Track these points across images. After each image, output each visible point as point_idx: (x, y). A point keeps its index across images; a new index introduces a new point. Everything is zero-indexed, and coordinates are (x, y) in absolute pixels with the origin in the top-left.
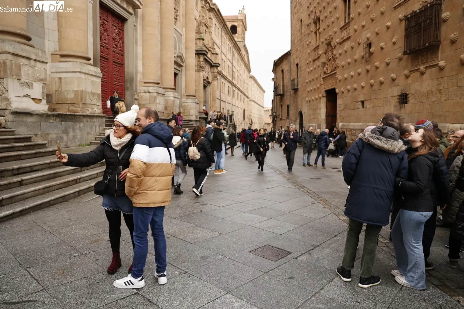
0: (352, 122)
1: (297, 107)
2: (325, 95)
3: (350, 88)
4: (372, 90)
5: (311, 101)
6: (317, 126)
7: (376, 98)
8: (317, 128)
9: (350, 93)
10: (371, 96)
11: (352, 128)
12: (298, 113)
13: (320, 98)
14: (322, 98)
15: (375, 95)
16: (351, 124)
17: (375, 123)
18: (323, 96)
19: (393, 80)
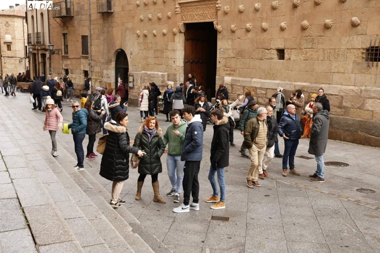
0: (255, 78)
1: (109, 41)
2: (183, 31)
3: (251, 27)
4: (303, 35)
5: (150, 36)
6: (166, 77)
7: (312, 48)
8: (166, 79)
9: (250, 35)
10: (300, 44)
11: (258, 86)
12: (113, 52)
13: (175, 34)
14: (178, 34)
15: (311, 43)
16: (254, 80)
17: (311, 83)
18: (181, 32)
19: (354, 25)
